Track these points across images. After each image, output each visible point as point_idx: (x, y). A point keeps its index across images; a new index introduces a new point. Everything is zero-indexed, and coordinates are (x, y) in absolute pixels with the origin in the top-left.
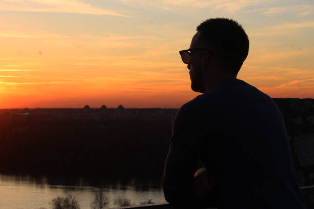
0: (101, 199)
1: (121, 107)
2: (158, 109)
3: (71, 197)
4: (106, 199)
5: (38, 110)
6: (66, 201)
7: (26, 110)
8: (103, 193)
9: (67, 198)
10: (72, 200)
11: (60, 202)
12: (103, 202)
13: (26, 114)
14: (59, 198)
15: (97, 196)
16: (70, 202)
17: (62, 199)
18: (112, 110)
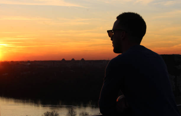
0: (72, 112)
1: (83, 59)
2: (104, 61)
3: (54, 111)
4: (75, 112)
5: (35, 62)
6: (52, 114)
7: (29, 62)
8: (73, 109)
9: (52, 112)
10: (55, 113)
11: (48, 114)
12: (73, 114)
13: (29, 64)
14: (48, 112)
15: (69, 111)
16: (54, 114)
17: (50, 112)
18: (78, 61)
